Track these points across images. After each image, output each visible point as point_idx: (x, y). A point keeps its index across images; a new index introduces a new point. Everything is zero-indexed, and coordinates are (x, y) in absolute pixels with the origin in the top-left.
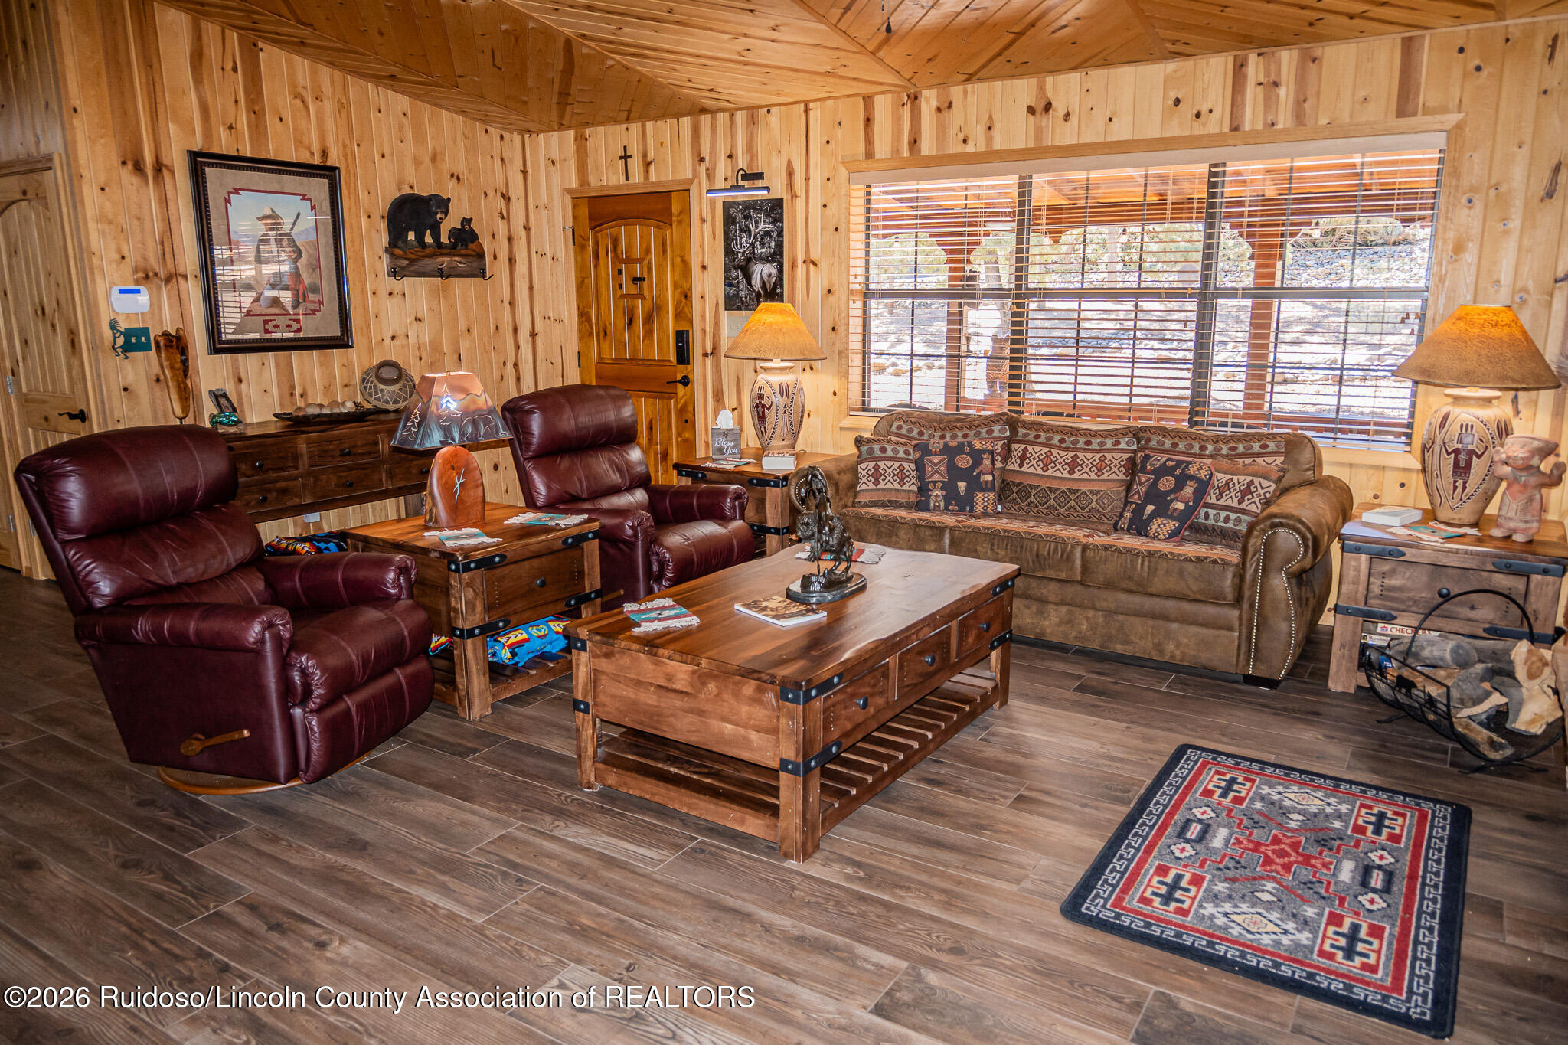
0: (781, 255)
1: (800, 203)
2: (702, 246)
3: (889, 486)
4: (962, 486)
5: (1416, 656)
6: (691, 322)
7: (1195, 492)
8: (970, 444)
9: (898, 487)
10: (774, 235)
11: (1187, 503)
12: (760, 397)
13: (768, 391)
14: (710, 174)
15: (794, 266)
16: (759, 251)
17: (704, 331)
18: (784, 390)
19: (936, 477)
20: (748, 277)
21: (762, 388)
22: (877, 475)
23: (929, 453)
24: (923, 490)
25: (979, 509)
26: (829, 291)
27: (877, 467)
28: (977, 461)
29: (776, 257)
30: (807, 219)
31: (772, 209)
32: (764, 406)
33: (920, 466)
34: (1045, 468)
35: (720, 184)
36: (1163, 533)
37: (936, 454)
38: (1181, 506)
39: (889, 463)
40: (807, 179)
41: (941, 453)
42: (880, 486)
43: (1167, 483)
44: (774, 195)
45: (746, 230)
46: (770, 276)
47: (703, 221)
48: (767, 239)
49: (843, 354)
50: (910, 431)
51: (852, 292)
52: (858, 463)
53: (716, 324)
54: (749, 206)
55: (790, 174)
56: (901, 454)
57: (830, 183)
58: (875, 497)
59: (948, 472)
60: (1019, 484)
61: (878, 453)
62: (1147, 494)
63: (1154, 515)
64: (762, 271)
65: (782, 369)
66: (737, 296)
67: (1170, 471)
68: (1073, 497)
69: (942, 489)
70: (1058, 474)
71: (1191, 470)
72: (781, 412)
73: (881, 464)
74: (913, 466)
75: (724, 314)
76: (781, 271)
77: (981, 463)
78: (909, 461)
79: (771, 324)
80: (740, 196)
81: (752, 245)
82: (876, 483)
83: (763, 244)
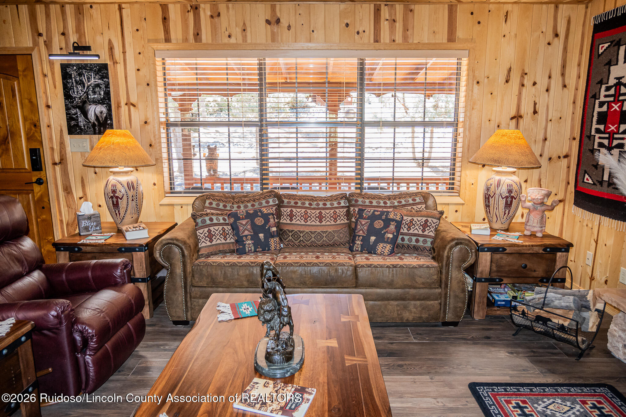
0: (110, 100)
1: (120, 68)
2: (45, 93)
3: (219, 242)
4: (261, 235)
5: (548, 305)
6: (41, 143)
7: (396, 227)
8: (261, 211)
9: (224, 241)
10: (103, 86)
11: (393, 234)
12: (114, 191)
13: (119, 187)
14: (48, 44)
15: (119, 106)
16: (92, 96)
17: (52, 149)
18: (131, 186)
19: (246, 233)
20: (85, 114)
21: (114, 186)
22: (210, 236)
23: (239, 219)
24: (239, 241)
25: (273, 248)
26: (146, 123)
27: (209, 231)
28: (267, 221)
29: (106, 100)
30: (126, 77)
31: (100, 70)
32: (117, 197)
33: (235, 228)
34: (306, 220)
35: (56, 51)
36: (386, 251)
37: (243, 219)
38: (391, 236)
39: (216, 228)
40: (124, 52)
41: (246, 217)
42: (214, 243)
43: (379, 224)
44: (101, 61)
45: (82, 83)
46: (101, 112)
47: (45, 76)
48: (97, 89)
49: (159, 160)
50: (218, 205)
51: (161, 123)
52: (196, 230)
53: (62, 144)
54: (81, 67)
55: (111, 49)
56: (222, 221)
57: (141, 56)
58: (211, 250)
59: (252, 229)
60: (292, 231)
61: (208, 222)
62: (368, 230)
63: (376, 243)
64: (94, 110)
65: (126, 173)
66: (77, 125)
67: (379, 217)
68: (324, 235)
69: (251, 240)
70: (313, 223)
71: (391, 216)
72: (130, 200)
73: (212, 228)
74: (230, 227)
75: (68, 138)
76: (109, 110)
77: (269, 221)
78: (227, 224)
79: (119, 144)
80: (74, 59)
81: (87, 93)
82: (211, 241)
83: (94, 93)
